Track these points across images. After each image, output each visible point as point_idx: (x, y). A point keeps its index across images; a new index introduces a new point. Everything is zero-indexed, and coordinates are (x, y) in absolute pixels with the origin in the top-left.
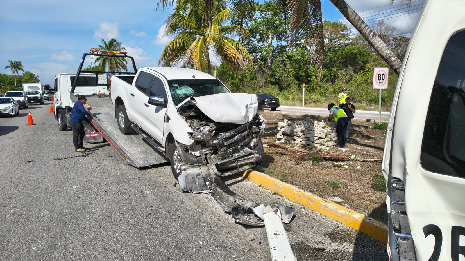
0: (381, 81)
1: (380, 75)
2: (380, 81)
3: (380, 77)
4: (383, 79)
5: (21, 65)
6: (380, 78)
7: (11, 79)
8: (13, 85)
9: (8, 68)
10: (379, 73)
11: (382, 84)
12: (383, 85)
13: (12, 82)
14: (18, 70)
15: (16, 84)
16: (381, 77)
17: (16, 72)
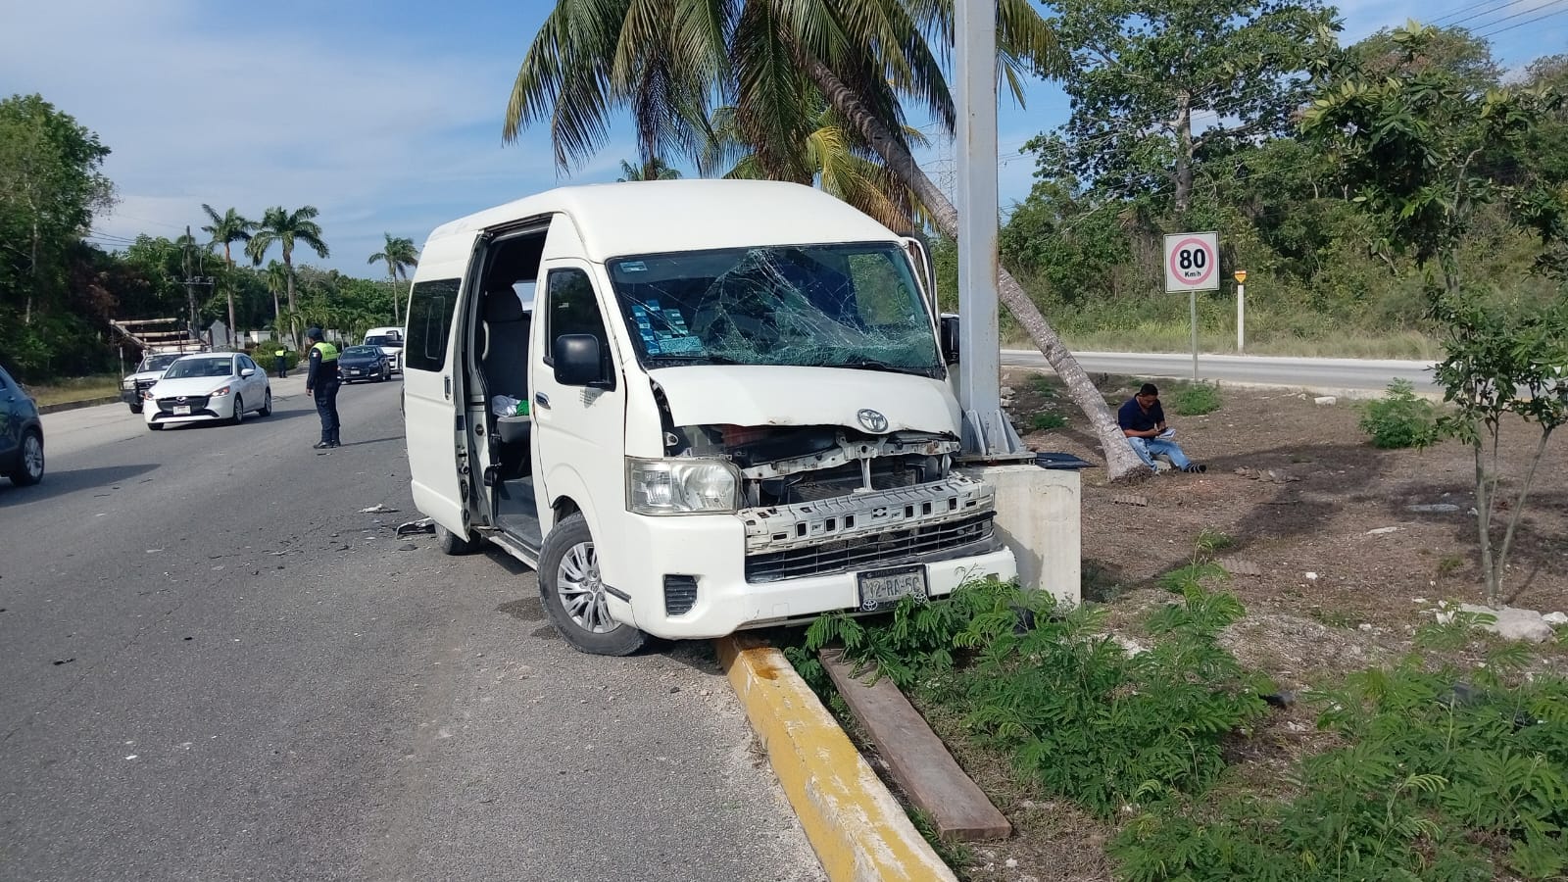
0: (1193, 269)
1: (1185, 255)
2: (1187, 270)
3: (1188, 258)
4: (1200, 262)
5: (413, 250)
6: (1186, 263)
7: (384, 296)
8: (389, 315)
9: (377, 261)
10: (1183, 249)
11: (1197, 278)
12: (1201, 280)
13: (387, 303)
14: (403, 264)
15: (397, 312)
16: (1192, 258)
17: (397, 272)
